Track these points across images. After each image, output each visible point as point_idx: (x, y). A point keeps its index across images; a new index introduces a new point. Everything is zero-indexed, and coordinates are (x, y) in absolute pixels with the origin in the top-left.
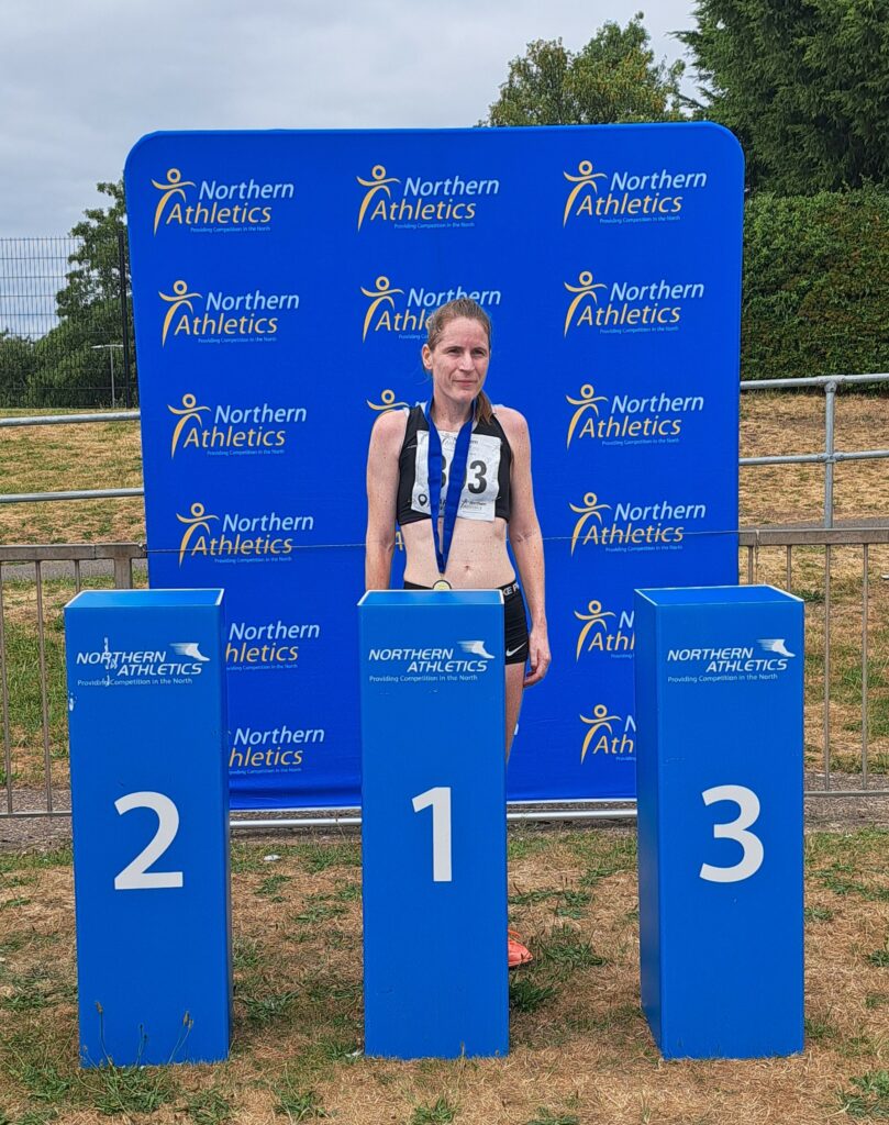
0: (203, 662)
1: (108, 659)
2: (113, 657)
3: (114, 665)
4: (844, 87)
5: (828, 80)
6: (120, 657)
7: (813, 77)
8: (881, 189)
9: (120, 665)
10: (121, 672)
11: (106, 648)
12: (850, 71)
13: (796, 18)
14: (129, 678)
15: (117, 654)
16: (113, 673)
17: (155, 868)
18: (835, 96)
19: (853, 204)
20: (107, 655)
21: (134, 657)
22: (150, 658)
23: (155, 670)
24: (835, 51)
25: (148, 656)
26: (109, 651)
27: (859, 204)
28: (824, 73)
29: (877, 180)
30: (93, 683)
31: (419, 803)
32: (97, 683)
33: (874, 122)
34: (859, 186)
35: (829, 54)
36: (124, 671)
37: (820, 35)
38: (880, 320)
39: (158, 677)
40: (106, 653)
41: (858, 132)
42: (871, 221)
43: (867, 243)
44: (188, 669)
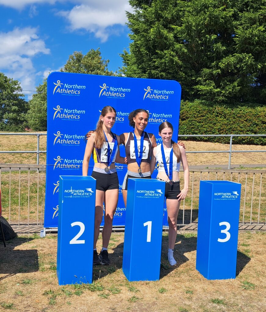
1: (72, 191)
2: (73, 191)
3: (73, 193)
6: (74, 191)
9: (74, 193)
10: (74, 194)
11: (71, 189)
14: (76, 196)
15: (74, 190)
16: (72, 195)
17: (78, 239)
20: (71, 191)
21: (77, 191)
22: (81, 192)
23: (82, 194)
25: (81, 191)
26: (72, 190)
30: (68, 197)
31: (145, 224)
32: (69, 197)
36: (75, 194)
39: (82, 196)
40: (71, 190)
44: (89, 194)
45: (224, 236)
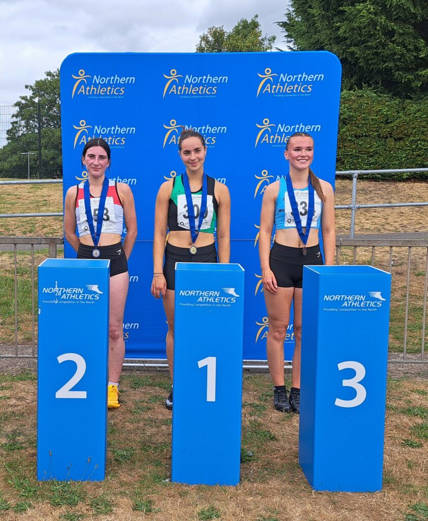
0: (100, 294)
1: (57, 291)
2: (59, 290)
3: (60, 294)
4: (356, 45)
5: (348, 42)
6: (63, 290)
7: (341, 41)
8: (371, 90)
9: (62, 294)
10: (63, 297)
11: (56, 286)
12: (359, 38)
13: (335, 15)
14: (66, 300)
15: (61, 289)
16: (59, 298)
17: (73, 389)
18: (352, 49)
19: (358, 96)
21: (69, 290)
22: (76, 291)
23: (78, 297)
24: (353, 29)
25: (76, 290)
26: (58, 287)
27: (361, 96)
28: (346, 39)
29: (369, 86)
30: (50, 302)
31: (201, 364)
32: (52, 302)
33: (368, 60)
34: (361, 88)
35: (350, 31)
36: (64, 297)
37: (346, 22)
38: (369, 147)
40: (56, 288)
41: (361, 64)
42: (367, 104)
43: (364, 113)
44: (92, 297)
45: (350, 394)
